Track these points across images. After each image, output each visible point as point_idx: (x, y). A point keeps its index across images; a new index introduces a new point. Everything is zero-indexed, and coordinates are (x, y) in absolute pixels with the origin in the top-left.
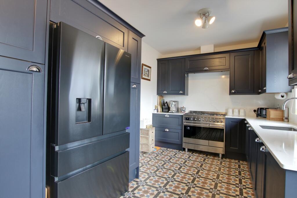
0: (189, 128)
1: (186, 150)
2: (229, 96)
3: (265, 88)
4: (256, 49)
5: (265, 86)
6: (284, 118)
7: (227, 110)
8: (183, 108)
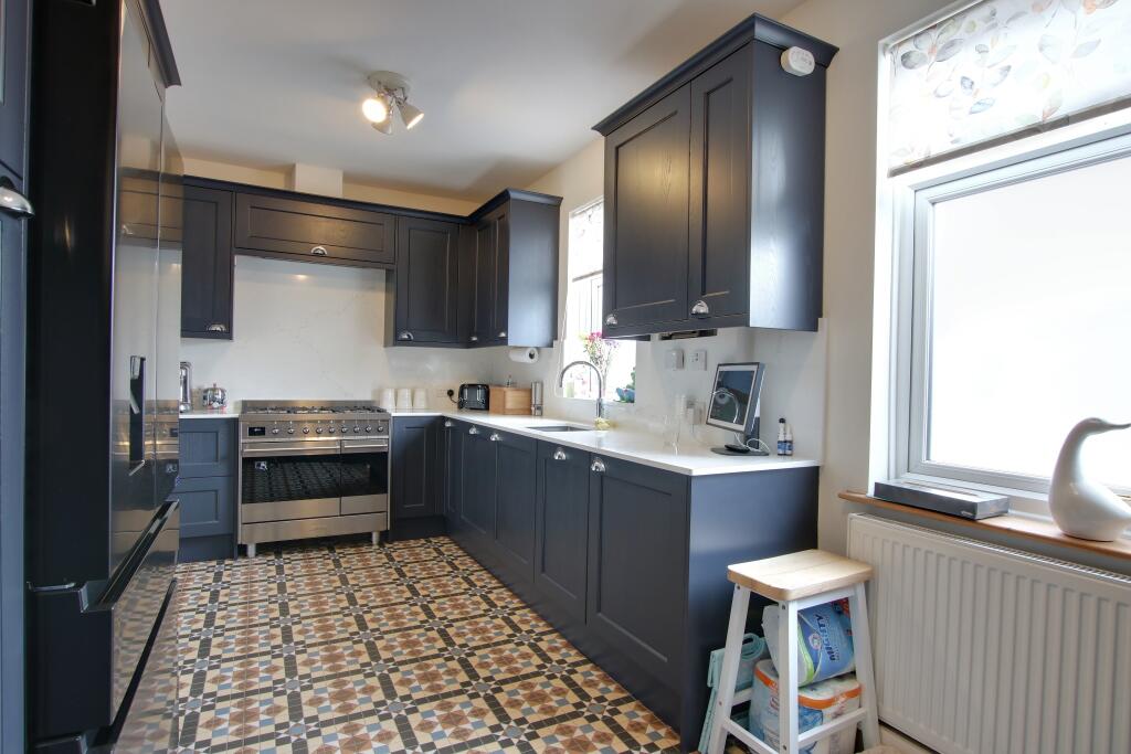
0: (263, 464)
1: (251, 550)
2: (383, 349)
3: (503, 335)
4: (464, 221)
5: (505, 329)
6: (533, 408)
7: (379, 392)
8: (214, 389)
